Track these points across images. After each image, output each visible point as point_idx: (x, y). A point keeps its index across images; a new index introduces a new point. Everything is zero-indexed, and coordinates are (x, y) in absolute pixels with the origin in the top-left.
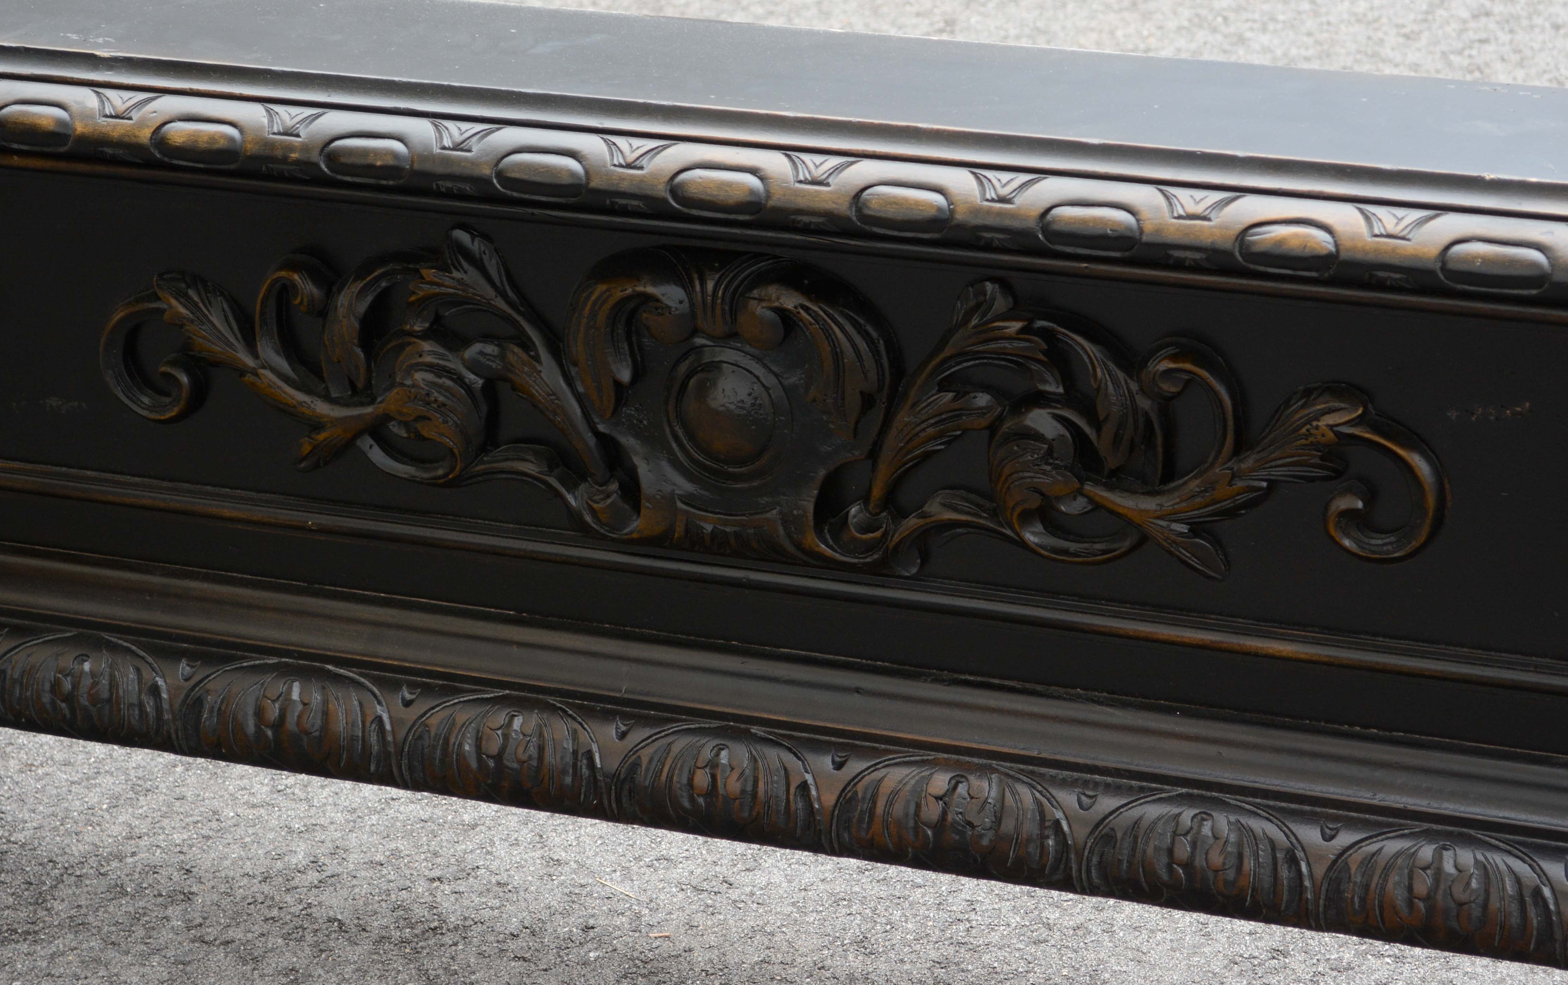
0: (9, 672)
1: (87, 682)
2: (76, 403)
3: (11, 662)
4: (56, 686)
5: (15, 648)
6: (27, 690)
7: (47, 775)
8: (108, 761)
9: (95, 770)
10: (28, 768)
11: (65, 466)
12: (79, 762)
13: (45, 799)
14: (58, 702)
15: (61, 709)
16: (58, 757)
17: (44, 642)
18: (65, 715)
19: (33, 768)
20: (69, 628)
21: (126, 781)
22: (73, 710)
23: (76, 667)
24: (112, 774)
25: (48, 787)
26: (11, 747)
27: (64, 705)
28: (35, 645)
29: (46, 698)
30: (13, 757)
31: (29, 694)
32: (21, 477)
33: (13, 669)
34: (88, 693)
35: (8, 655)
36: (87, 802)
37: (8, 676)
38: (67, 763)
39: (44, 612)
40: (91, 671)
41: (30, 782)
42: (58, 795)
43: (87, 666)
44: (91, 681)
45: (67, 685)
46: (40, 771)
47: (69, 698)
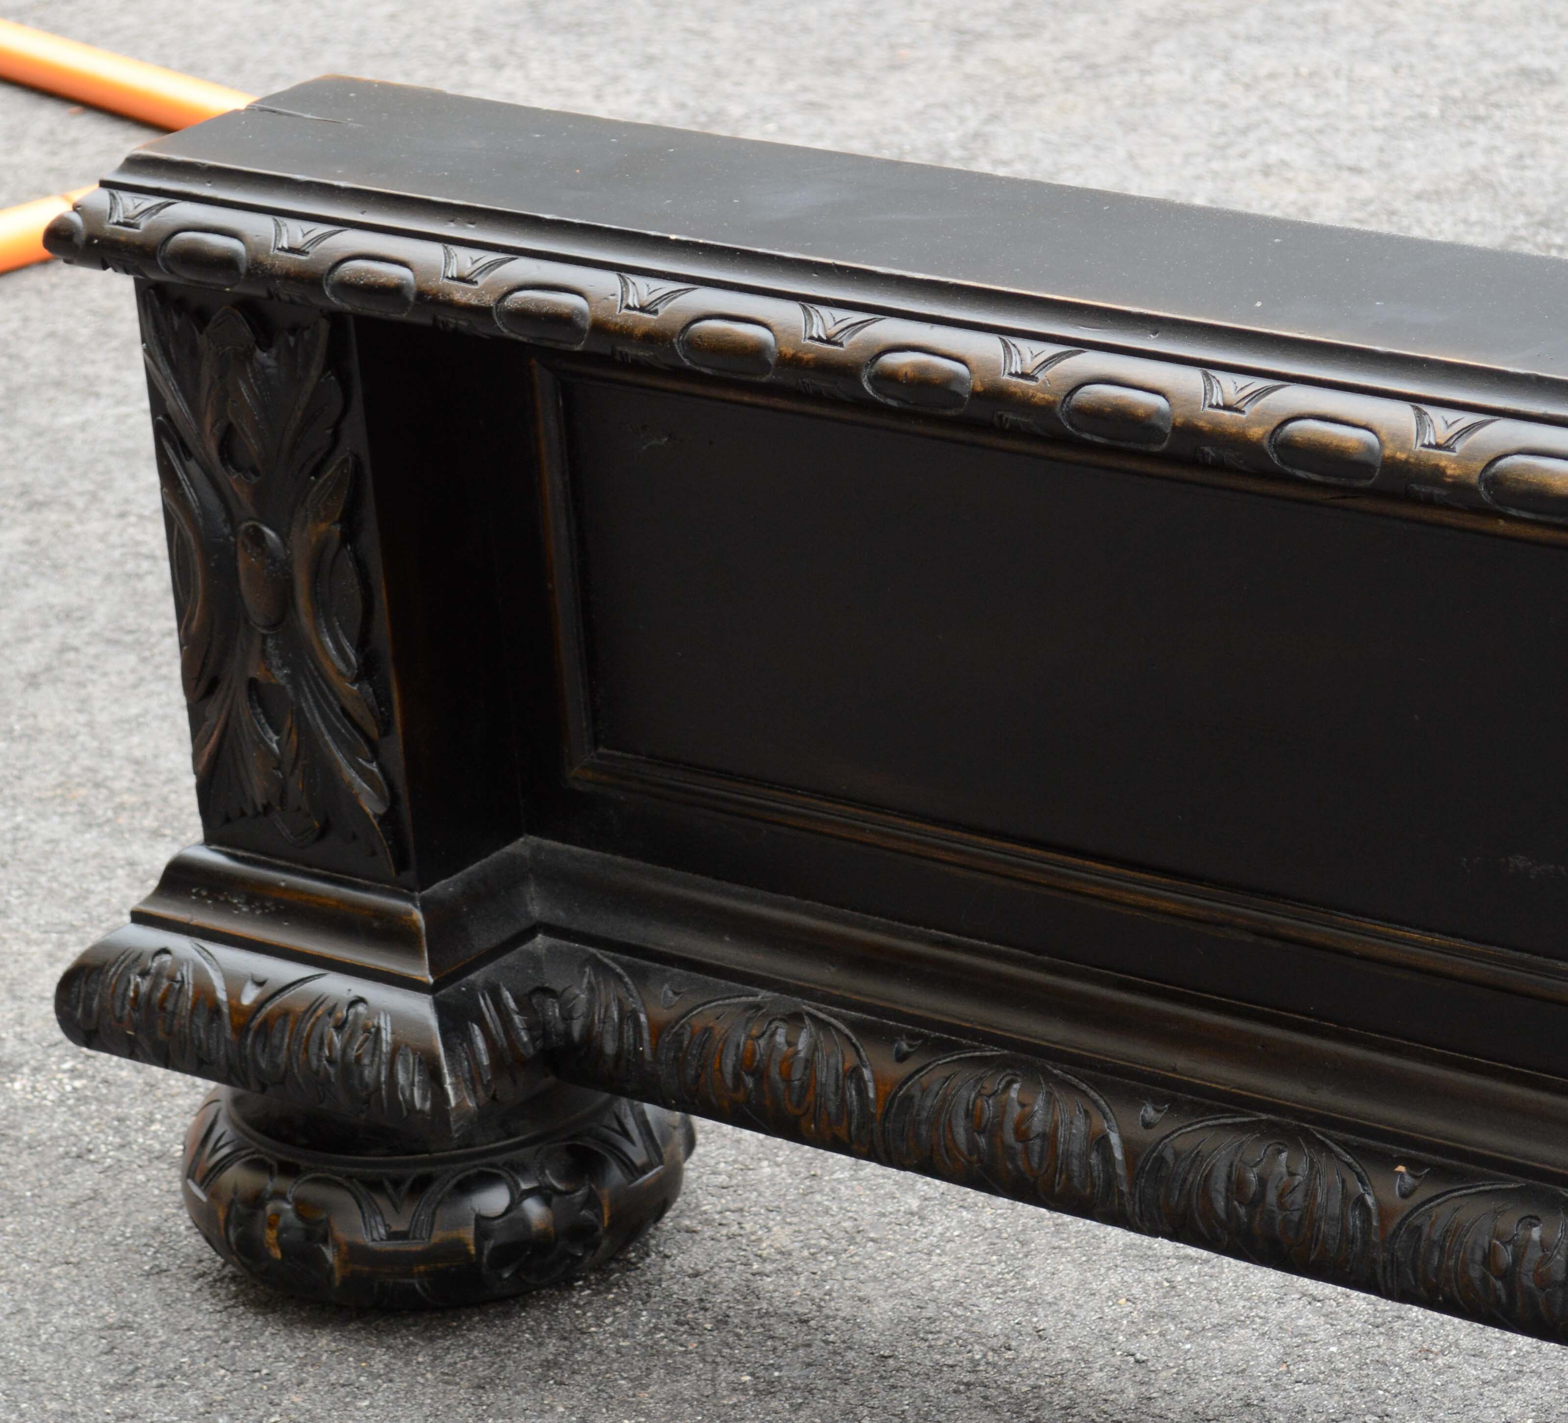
0: (1426, 1230)
1: (1535, 1254)
2: (1552, 867)
3: (1431, 1217)
4: (1489, 1256)
5: (1437, 1197)
6: (1449, 1258)
7: (1450, 1367)
8: (1535, 1356)
9: (1517, 1368)
10: (1424, 1356)
11: (1528, 952)
12: (1494, 1354)
13: (1446, 1402)
14: (1492, 1278)
15: (1495, 1289)
16: (1465, 1343)
17: (1479, 1193)
18: (1499, 1298)
19: (1431, 1356)
20: (1515, 1177)
21: (1560, 1388)
22: (1511, 1295)
23: (1521, 1233)
24: (1540, 1376)
25: (1451, 1386)
26: (1400, 1322)
27: (1499, 1284)
28: (1465, 1195)
29: (1475, 1272)
30: (1403, 1337)
31: (1451, 1263)
32: (1464, 961)
33: (1432, 1225)
34: (1535, 1271)
35: (1427, 1207)
36: (1505, 1413)
37: (1424, 1237)
38: (1477, 1354)
39: (1481, 1151)
40: (1542, 1241)
41: (1425, 1376)
42: (1465, 1398)
43: (1536, 1233)
44: (1541, 1254)
45: (1506, 1256)
46: (1440, 1361)
47: (1508, 1276)
